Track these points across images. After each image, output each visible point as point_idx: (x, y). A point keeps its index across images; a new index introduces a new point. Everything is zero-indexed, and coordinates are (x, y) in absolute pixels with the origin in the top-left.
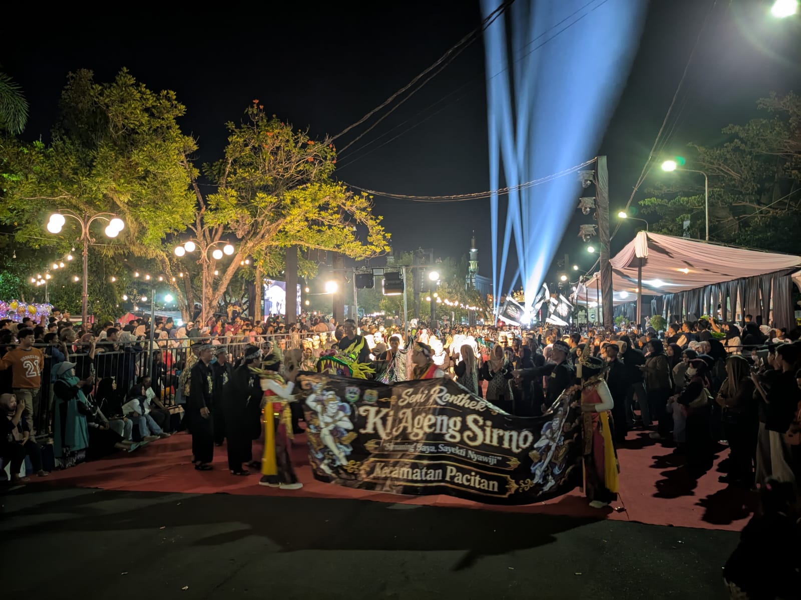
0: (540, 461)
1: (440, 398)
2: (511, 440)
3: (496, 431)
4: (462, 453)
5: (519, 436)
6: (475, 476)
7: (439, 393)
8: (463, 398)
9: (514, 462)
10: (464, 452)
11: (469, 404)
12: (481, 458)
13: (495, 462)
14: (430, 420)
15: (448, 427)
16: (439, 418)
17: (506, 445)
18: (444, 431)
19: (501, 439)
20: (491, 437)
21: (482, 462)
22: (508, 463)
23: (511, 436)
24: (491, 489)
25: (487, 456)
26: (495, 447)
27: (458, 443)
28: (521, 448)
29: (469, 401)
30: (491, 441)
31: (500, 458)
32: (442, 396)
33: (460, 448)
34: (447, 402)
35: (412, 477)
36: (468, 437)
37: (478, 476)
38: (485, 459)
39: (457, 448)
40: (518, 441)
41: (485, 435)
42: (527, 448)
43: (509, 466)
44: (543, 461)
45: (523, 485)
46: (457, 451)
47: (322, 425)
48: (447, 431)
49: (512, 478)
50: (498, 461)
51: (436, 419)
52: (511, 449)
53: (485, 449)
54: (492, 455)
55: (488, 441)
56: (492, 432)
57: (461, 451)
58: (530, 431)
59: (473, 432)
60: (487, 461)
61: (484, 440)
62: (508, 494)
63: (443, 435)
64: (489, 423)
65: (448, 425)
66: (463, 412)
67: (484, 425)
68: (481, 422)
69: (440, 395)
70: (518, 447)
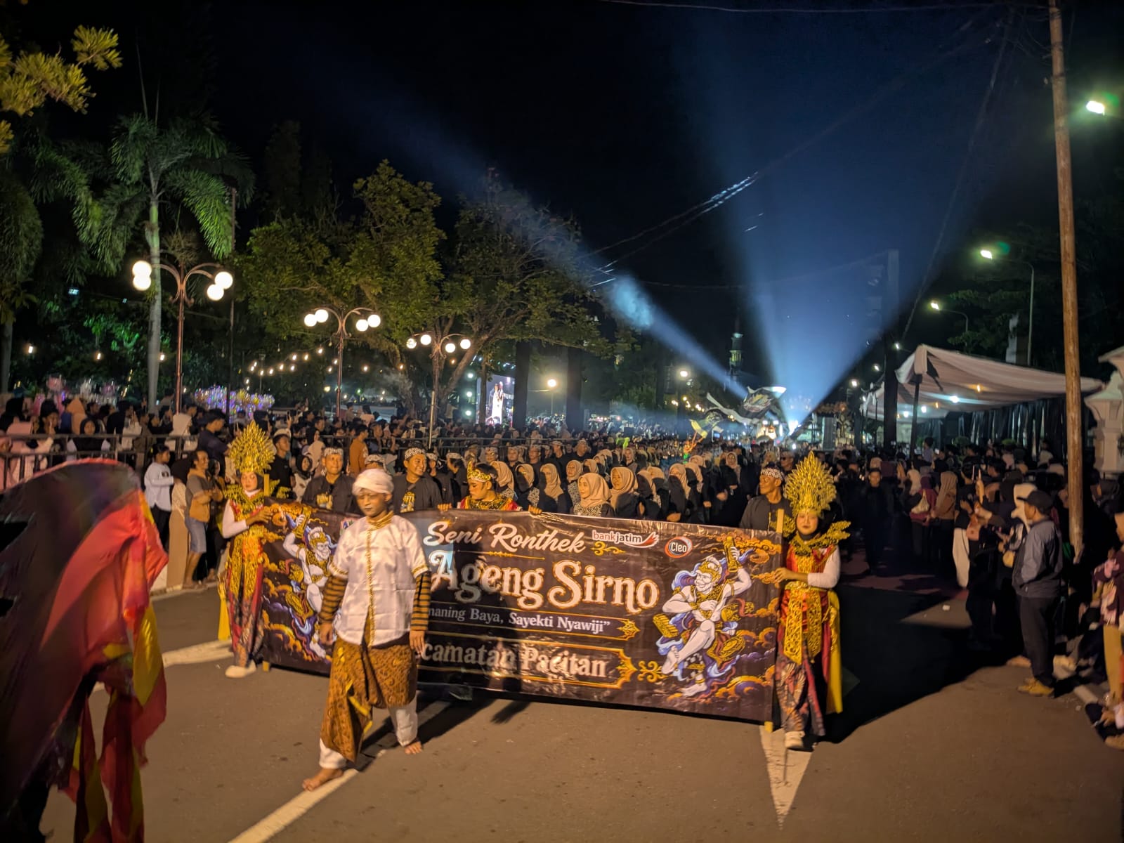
0: (677, 639)
1: (508, 541)
2: (624, 593)
3: (601, 581)
4: (549, 622)
5: (636, 586)
6: (570, 655)
7: (505, 534)
8: (546, 538)
9: (629, 628)
10: (551, 621)
11: (557, 545)
12: (579, 625)
13: (601, 630)
14: (493, 573)
15: (522, 587)
16: (508, 572)
17: (617, 600)
18: (516, 592)
19: (609, 591)
20: (595, 590)
21: (582, 631)
22: (620, 628)
23: (625, 586)
24: (594, 674)
25: (589, 620)
26: (601, 605)
27: (539, 609)
28: (641, 607)
29: (556, 540)
30: (594, 597)
31: (609, 623)
32: (511, 539)
33: (543, 616)
34: (519, 547)
35: (463, 659)
36: (557, 596)
37: (574, 655)
38: (586, 626)
39: (539, 616)
40: (635, 594)
41: (583, 590)
42: (651, 610)
43: (623, 633)
44: (681, 641)
45: (644, 670)
46: (539, 621)
47: (308, 579)
48: (521, 592)
49: (626, 653)
50: (605, 627)
51: (503, 573)
52: (625, 606)
53: (584, 611)
54: (596, 619)
55: (589, 598)
56: (595, 582)
57: (546, 619)
58: (654, 581)
59: (566, 588)
60: (588, 629)
61: (583, 596)
62: (621, 681)
63: (516, 598)
64: (590, 569)
65: (521, 583)
66: (547, 560)
67: (583, 572)
68: (577, 570)
69: (507, 537)
70: (636, 605)
